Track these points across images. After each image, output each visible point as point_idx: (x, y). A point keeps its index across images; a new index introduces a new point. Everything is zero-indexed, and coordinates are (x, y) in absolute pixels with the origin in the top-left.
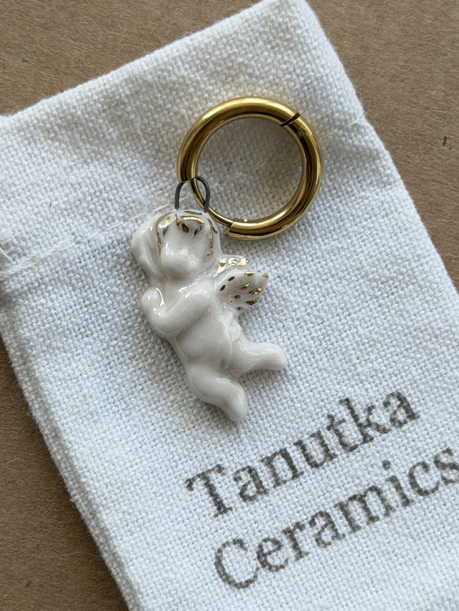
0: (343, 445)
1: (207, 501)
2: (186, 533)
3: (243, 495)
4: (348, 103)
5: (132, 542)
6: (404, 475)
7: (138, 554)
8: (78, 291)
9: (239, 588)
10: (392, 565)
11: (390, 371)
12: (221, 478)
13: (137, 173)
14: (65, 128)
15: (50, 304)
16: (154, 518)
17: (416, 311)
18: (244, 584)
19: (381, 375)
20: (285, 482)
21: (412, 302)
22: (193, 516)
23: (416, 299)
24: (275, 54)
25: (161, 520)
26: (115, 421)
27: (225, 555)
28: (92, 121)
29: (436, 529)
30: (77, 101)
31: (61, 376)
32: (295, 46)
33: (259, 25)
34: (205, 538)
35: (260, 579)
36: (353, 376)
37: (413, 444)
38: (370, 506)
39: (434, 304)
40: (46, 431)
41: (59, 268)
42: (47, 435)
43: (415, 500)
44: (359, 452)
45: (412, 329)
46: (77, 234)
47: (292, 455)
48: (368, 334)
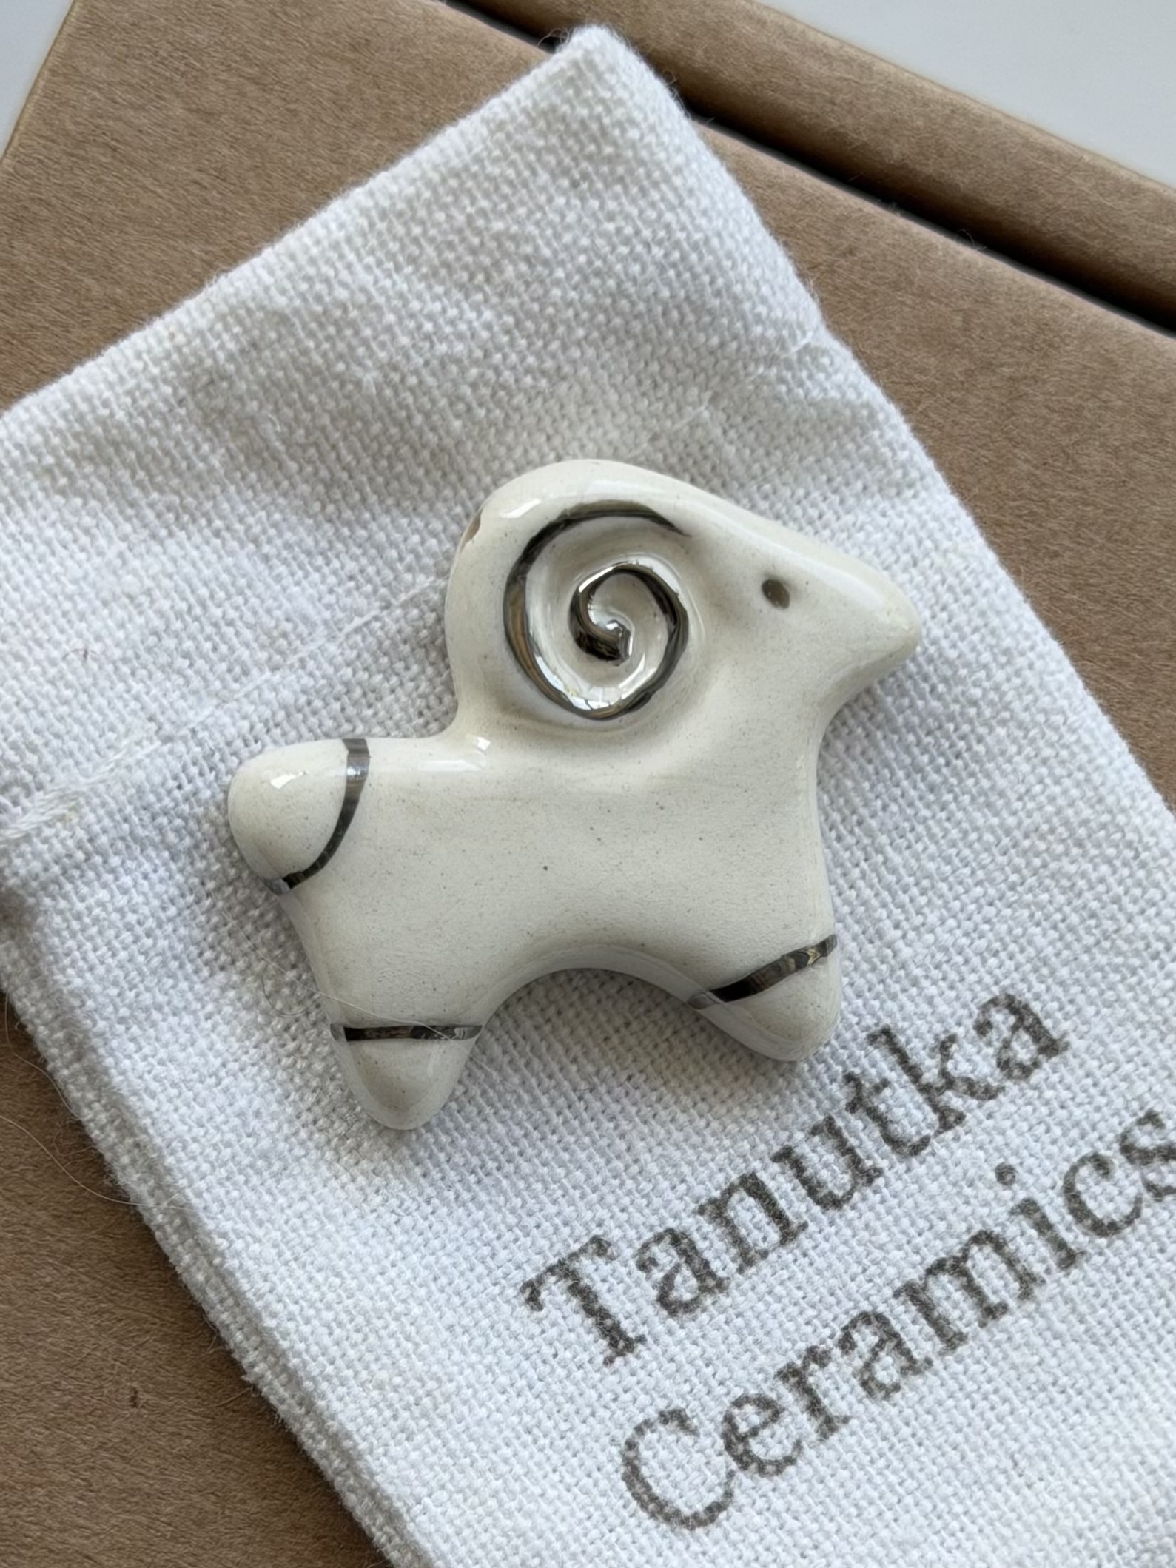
0: (895, 1142)
1: (581, 1330)
2: (541, 1414)
3: (667, 1302)
4: (780, 296)
5: (414, 1456)
6: (1052, 1193)
7: (434, 1484)
8: (183, 860)
9: (692, 1529)
10: (1056, 1415)
11: (982, 944)
12: (606, 1268)
13: (288, 546)
14: (91, 459)
15: (121, 900)
16: (459, 1388)
17: (1022, 789)
18: (703, 1516)
19: (959, 959)
20: (764, 1254)
21: (1008, 767)
22: (553, 1372)
23: (1017, 759)
24: (583, 199)
25: (476, 1392)
26: (324, 1168)
27: (645, 1454)
28: (155, 433)
29: (1151, 1313)
30: (111, 386)
31: (175, 1074)
32: (631, 172)
33: (531, 132)
34: (591, 1420)
35: (740, 1497)
36: (892, 971)
37: (1062, 1114)
38: (980, 1282)
39: (1063, 763)
40: (158, 1218)
41: (129, 809)
42: (160, 1227)
43: (1090, 1250)
44: (933, 1154)
45: (1017, 834)
46: (161, 718)
47: (771, 1185)
48: (913, 862)
